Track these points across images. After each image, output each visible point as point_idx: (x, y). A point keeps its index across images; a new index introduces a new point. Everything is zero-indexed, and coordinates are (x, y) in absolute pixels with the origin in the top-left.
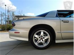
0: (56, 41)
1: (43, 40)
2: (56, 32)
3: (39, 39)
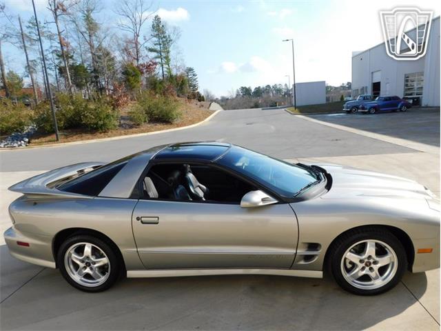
0: (128, 272)
1: (91, 269)
2: (123, 250)
3: (82, 265)
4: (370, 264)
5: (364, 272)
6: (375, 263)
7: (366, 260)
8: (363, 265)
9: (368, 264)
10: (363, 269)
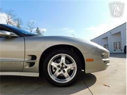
4: (63, 68)
5: (60, 73)
6: (66, 67)
7: (61, 66)
8: (60, 69)
9: (62, 68)
10: (60, 71)
